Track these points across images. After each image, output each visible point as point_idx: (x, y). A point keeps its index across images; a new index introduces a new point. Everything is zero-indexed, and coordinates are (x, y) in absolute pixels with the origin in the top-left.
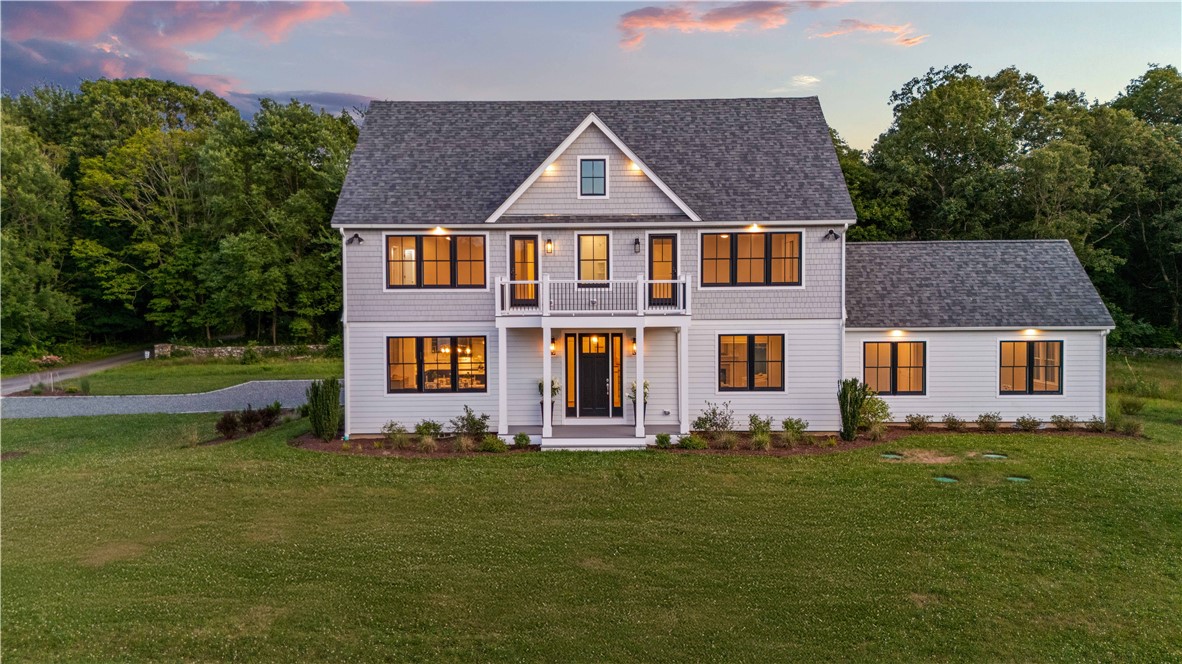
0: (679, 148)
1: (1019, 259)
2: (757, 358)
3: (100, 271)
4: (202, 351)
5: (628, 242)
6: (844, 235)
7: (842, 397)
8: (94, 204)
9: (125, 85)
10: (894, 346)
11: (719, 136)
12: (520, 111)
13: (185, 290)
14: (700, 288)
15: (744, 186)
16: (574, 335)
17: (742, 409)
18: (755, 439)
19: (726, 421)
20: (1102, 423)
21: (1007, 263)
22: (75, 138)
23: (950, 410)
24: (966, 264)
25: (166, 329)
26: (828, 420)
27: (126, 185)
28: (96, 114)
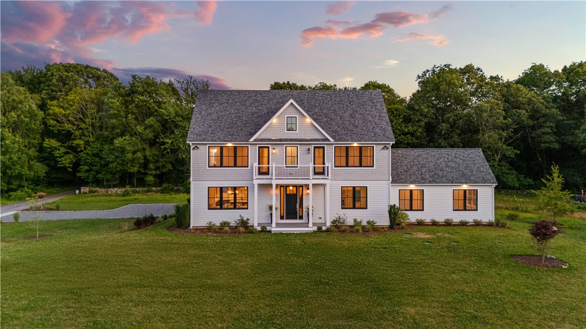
0: (325, 111)
1: (461, 156)
2: (357, 195)
3: (56, 153)
4: (103, 190)
5: (305, 149)
6: (390, 148)
7: (390, 212)
8: (54, 123)
9: (67, 67)
10: (411, 191)
11: (341, 106)
12: (260, 94)
13: (96, 162)
14: (334, 168)
15: (351, 127)
16: (283, 186)
17: (351, 216)
18: (355, 228)
19: (344, 221)
20: (492, 222)
21: (457, 158)
22: (44, 91)
23: (433, 217)
24: (440, 158)
25: (85, 180)
26: (385, 221)
27: (69, 114)
28: (54, 81)
